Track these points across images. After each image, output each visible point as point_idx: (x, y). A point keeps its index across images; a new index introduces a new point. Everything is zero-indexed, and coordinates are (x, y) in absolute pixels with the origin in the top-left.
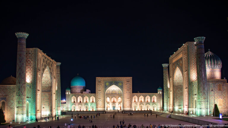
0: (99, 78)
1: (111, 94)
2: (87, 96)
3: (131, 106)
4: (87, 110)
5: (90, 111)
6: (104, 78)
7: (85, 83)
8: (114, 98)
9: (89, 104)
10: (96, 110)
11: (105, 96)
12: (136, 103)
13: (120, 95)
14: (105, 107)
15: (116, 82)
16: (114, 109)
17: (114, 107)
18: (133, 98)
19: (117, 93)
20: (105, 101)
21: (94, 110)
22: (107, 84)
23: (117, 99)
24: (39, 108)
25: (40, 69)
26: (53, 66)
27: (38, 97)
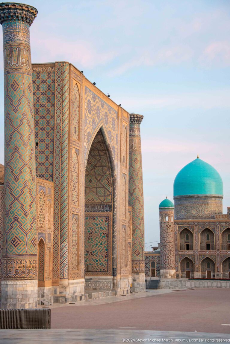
24: (79, 263)
25: (77, 133)
26: (120, 127)
27: (74, 227)
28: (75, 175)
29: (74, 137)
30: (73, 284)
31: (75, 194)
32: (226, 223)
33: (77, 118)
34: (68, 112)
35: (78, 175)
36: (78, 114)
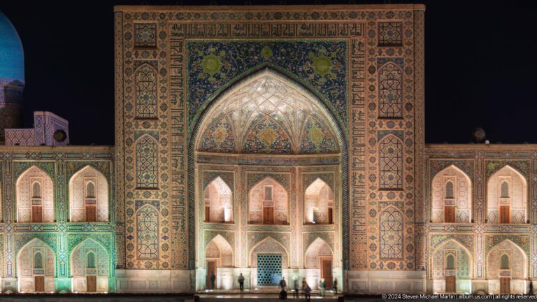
0: (143, 9)
1: (245, 151)
2: (43, 168)
3: (413, 256)
4: (39, 282)
5: (69, 295)
6: (184, 10)
7: (21, 53)
8: (268, 183)
9: (62, 239)
10: (117, 289)
11: (191, 171)
12: (460, 228)
13: (320, 162)
14: (191, 265)
15: (286, 45)
16: (266, 280)
17: (269, 263)
18: (429, 187)
19: (298, 145)
20: (192, 208)
21: (103, 284)
22: (211, 64)
23: (298, 198)
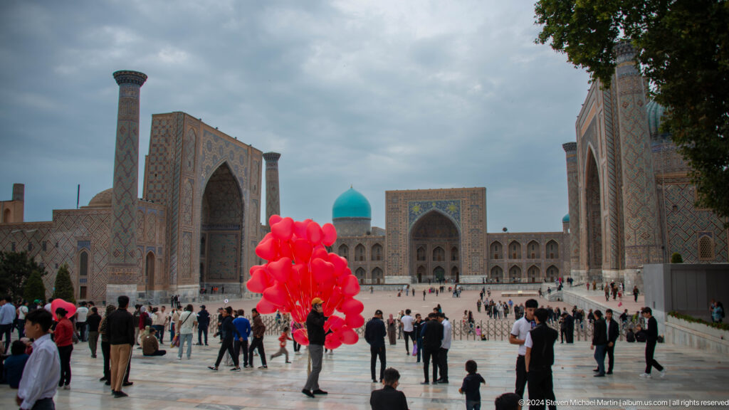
1: (431, 237)
2: (363, 243)
3: (483, 270)
9: (369, 266)
11: (410, 243)
13: (455, 241)
15: (441, 202)
18: (488, 247)
19: (448, 235)
20: (410, 256)
22: (416, 208)
23: (448, 252)
24: (191, 271)
25: (192, 167)
26: (249, 163)
27: (187, 243)
28: (188, 201)
29: (189, 169)
30: (183, 288)
31: (187, 216)
32: (358, 239)
33: (192, 154)
34: (180, 150)
35: (192, 200)
36: (193, 151)
